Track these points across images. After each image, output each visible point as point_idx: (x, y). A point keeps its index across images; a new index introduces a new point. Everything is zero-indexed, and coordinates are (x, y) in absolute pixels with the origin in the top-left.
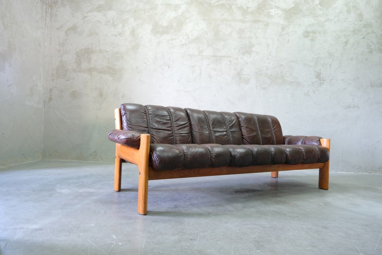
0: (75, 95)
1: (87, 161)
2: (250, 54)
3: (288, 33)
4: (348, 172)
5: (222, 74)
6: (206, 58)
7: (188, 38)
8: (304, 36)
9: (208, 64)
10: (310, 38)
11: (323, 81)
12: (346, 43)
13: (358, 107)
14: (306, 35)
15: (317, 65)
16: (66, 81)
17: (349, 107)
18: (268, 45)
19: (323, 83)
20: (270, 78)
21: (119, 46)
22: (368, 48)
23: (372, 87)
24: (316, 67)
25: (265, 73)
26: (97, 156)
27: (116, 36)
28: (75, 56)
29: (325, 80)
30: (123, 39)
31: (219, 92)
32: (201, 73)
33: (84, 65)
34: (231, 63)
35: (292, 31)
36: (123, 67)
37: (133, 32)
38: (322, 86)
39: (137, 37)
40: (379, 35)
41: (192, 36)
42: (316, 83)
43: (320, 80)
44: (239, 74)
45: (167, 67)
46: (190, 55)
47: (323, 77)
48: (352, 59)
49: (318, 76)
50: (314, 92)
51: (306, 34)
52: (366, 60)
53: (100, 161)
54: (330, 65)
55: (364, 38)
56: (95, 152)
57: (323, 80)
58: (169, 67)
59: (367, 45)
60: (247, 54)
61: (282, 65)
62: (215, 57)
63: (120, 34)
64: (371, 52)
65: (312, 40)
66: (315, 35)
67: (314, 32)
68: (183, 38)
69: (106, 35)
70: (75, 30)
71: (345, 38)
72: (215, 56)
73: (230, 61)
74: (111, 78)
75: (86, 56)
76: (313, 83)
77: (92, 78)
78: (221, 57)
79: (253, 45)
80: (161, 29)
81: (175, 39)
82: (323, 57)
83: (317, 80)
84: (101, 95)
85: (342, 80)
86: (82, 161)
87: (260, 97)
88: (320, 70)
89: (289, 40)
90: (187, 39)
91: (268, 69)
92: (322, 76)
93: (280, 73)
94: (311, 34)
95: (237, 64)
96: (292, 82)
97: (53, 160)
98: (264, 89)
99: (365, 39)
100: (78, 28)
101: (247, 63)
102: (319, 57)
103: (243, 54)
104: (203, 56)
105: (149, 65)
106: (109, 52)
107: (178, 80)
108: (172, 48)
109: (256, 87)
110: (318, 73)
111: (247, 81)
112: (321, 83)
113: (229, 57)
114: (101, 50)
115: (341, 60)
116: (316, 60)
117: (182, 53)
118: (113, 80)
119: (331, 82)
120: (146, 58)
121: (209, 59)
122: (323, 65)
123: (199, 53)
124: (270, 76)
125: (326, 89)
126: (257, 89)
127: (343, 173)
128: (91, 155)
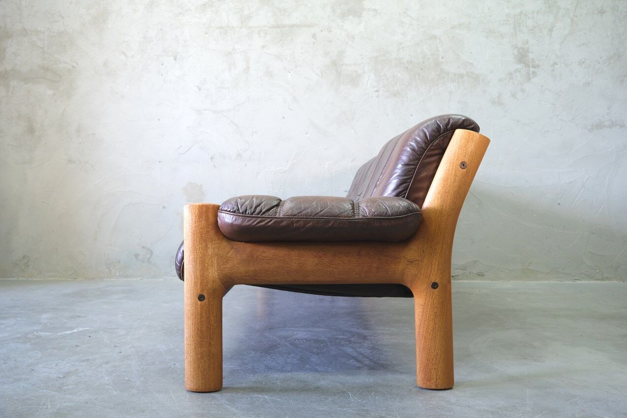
1: (8, 277)
2: (360, 16)
4: (602, 279)
5: (296, 67)
6: (259, 33)
9: (263, 47)
11: (534, 69)
13: (622, 126)
15: (518, 32)
17: (599, 126)
19: (534, 73)
20: (407, 67)
21: (63, 18)
24: (516, 35)
25: (397, 59)
26: (29, 266)
29: (538, 66)
31: (291, 109)
32: (248, 68)
34: (316, 39)
36: (75, 65)
38: (533, 80)
42: (518, 74)
43: (527, 66)
44: (335, 63)
45: (172, 58)
46: (221, 28)
47: (533, 60)
48: (602, 12)
49: (522, 57)
50: (514, 95)
53: (37, 278)
54: (551, 30)
56: (24, 257)
57: (533, 67)
58: (175, 59)
60: (350, 17)
61: (435, 37)
72: (278, 27)
73: (314, 36)
74: (50, 92)
76: (511, 74)
77: (10, 94)
78: (293, 26)
82: (533, 12)
83: (519, 66)
84: (31, 130)
85: (581, 63)
87: (388, 115)
88: (527, 42)
91: (403, 48)
92: (531, 56)
93: (432, 55)
95: (330, 41)
96: (462, 76)
98: (396, 94)
101: (353, 38)
102: (521, 13)
103: (343, 16)
104: (251, 28)
105: (133, 56)
106: (44, 32)
107: (197, 86)
108: (180, 13)
109: (377, 91)
110: (521, 51)
111: (354, 80)
112: (531, 72)
113: (310, 26)
114: (24, 29)
115: (576, 17)
116: (515, 18)
117: (204, 24)
118: (54, 95)
119: (553, 70)
120: (124, 42)
121: (266, 34)
122: (532, 30)
123: (242, 23)
124: (408, 63)
125: (542, 86)
126: (378, 97)
127: (592, 282)
128: (17, 264)
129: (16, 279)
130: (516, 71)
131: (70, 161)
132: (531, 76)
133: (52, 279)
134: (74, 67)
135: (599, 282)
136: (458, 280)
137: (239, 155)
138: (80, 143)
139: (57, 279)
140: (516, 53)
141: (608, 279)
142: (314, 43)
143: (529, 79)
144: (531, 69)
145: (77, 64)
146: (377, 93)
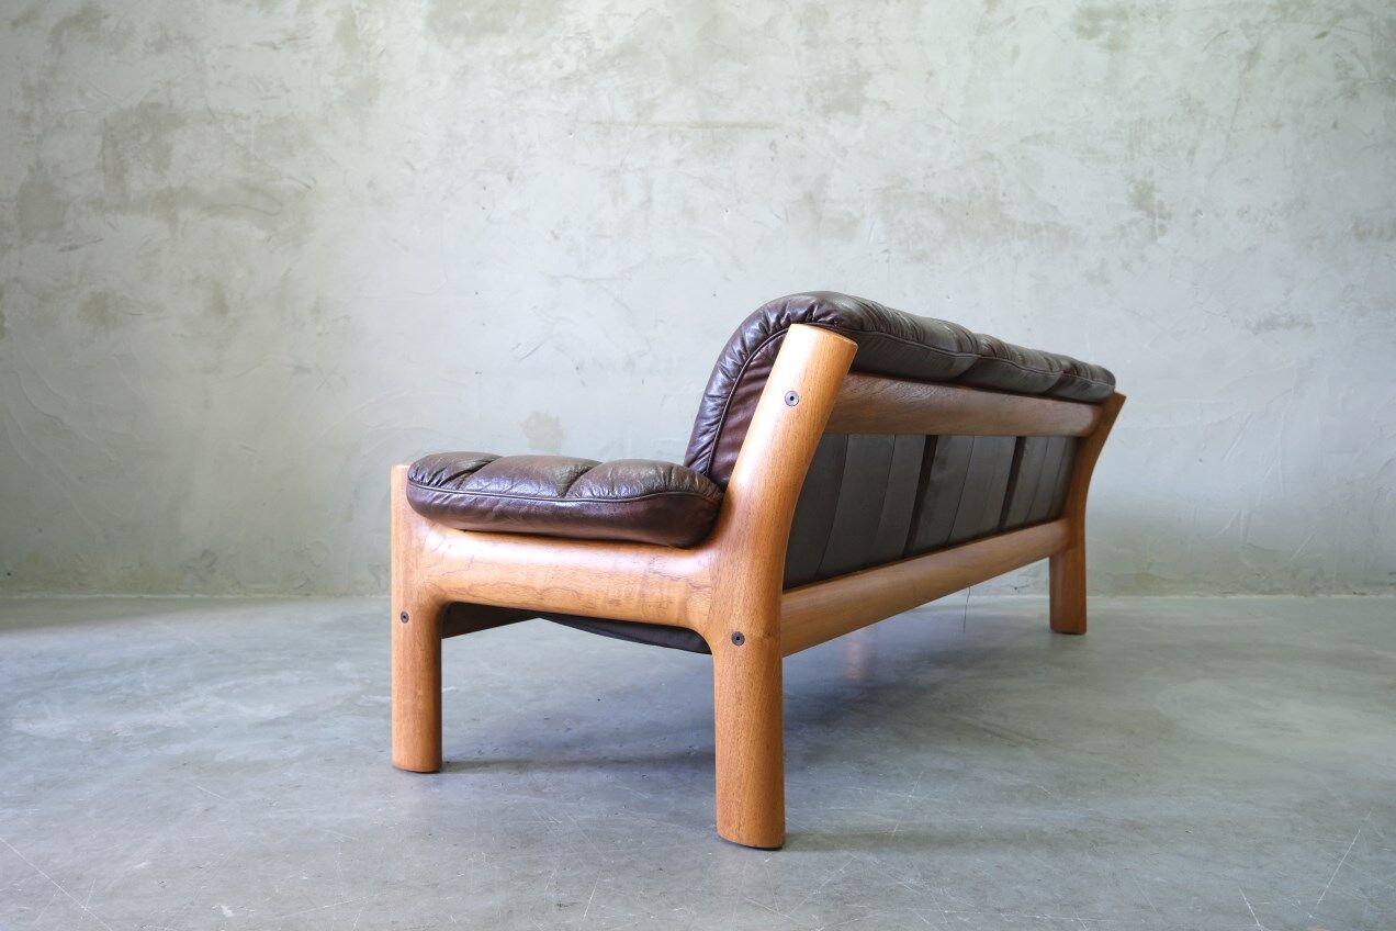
0: (102, 311)
1: (174, 593)
2: (858, 113)
3: (1012, 19)
4: (1270, 592)
5: (739, 201)
6: (670, 136)
7: (590, 48)
8: (1080, 29)
9: (679, 162)
10: (1104, 38)
11: (1162, 221)
12: (1253, 56)
13: (1308, 325)
14: (1087, 26)
15: (1137, 155)
16: (63, 250)
17: (1269, 324)
18: (931, 74)
19: (1162, 227)
20: (942, 210)
21: (288, 90)
22: (1342, 79)
23: (1361, 236)
24: (1132, 159)
25: (923, 193)
26: (214, 570)
27: (275, 48)
28: (98, 141)
29: (1169, 215)
30: (304, 62)
31: (729, 280)
32: (649, 200)
33: (140, 181)
34: (776, 153)
35: (1029, 9)
36: (311, 183)
37: (348, 31)
38: (1160, 240)
39: (369, 52)
40: (1383, 24)
41: (608, 39)
42: (1134, 229)
43: (1151, 214)
44: (810, 198)
45: (504, 177)
46: (599, 123)
47: (1161, 204)
48: (1277, 125)
49: (1142, 197)
50: (1126, 266)
51: (1089, 23)
52: (1335, 126)
53: (228, 593)
54: (1192, 152)
55: (1323, 35)
56: (205, 553)
57: (1162, 216)
58: (510, 179)
59: (1337, 66)
60: (841, 114)
61: (991, 157)
62: (707, 127)
63: (292, 39)
64: (1351, 94)
65: (1113, 46)
66: (1124, 27)
67: (1122, 15)
68: (567, 51)
69: (231, 47)
70: (94, 26)
71: (1247, 37)
72: (706, 125)
73: (773, 145)
74: (260, 234)
75: (145, 139)
76: (1123, 228)
77: (179, 235)
78: (734, 126)
79: (869, 75)
80: (469, 15)
81: (532, 56)
82: (1162, 120)
83: (1137, 215)
84: (220, 307)
85: (1242, 212)
86: (149, 596)
88: (1151, 173)
89: (1016, 51)
90: (584, 52)
91: (934, 174)
92: (1157, 197)
93: (986, 188)
94: (1108, 23)
95: (802, 157)
96: (1037, 229)
97: (24, 596)
98: (921, 258)
99: (1326, 38)
100: (106, 17)
101: (845, 151)
102: (1142, 120)
103: (827, 111)
104: (655, 126)
105: (426, 171)
106: (249, 118)
107: (552, 232)
108: (519, 92)
109: (887, 251)
110: (1141, 187)
111: (846, 229)
112: (1156, 226)
113: (767, 128)
114: (209, 109)
115: (1234, 131)
116: (1131, 129)
117: (566, 115)
118: (269, 240)
119: (1194, 224)
120: (409, 142)
121: (682, 137)
122: (1159, 151)
123: (638, 115)
124: (942, 202)
125: (1176, 252)
126: (888, 261)
127: (1255, 597)
128: (189, 567)
129: (187, 596)
130: (1132, 222)
131: (300, 369)
132: (1157, 231)
133: (260, 596)
134: (309, 187)
135: (1265, 596)
136: (1025, 594)
137: (630, 364)
138: (320, 334)
139: (271, 596)
140: (1132, 190)
141: (1279, 591)
142: (773, 159)
143: (1154, 238)
144: (1157, 220)
145: (315, 182)
146: (887, 255)
